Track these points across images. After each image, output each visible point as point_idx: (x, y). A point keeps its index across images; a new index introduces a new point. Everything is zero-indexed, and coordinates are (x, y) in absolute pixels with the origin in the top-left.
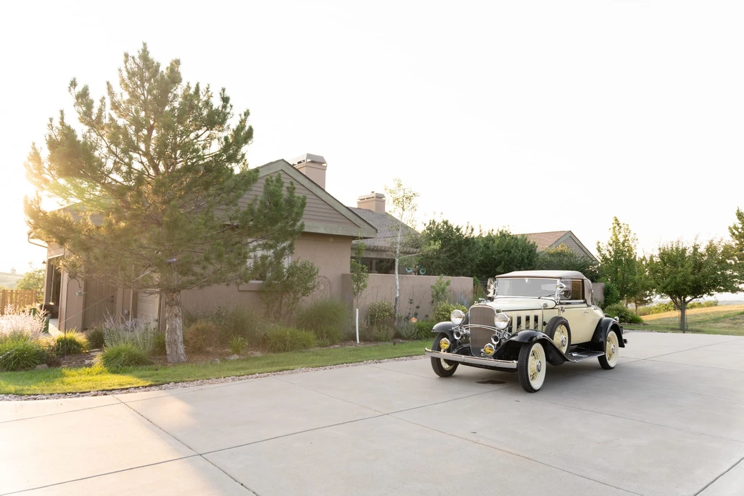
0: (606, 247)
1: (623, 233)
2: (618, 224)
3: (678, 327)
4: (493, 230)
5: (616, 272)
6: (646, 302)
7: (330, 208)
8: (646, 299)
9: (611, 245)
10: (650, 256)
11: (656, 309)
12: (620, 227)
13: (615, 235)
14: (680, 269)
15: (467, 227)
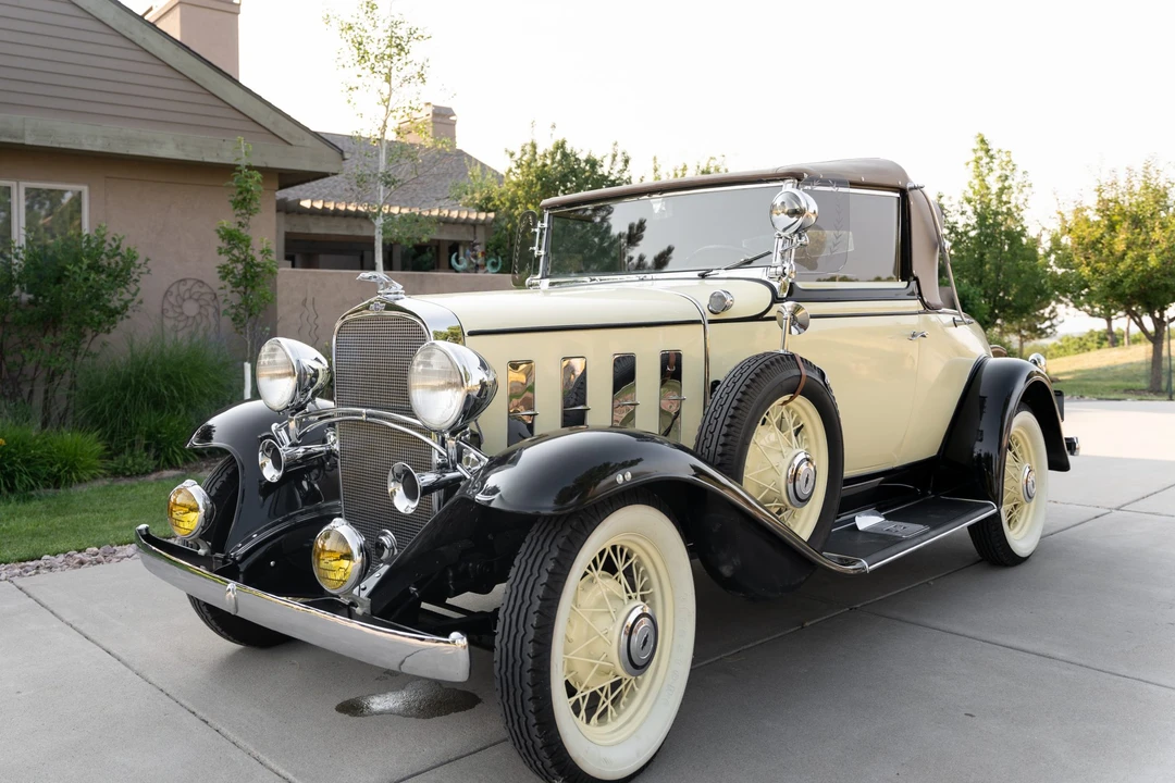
0: (957, 207)
1: (998, 172)
2: (988, 151)
3: (1144, 384)
4: (685, 169)
5: (981, 261)
6: (1043, 332)
7: (194, 88)
8: (1043, 326)
9: (969, 201)
10: (1072, 207)
11: (1060, 347)
12: (992, 157)
13: (980, 176)
14: (1157, 235)
15: (614, 156)
